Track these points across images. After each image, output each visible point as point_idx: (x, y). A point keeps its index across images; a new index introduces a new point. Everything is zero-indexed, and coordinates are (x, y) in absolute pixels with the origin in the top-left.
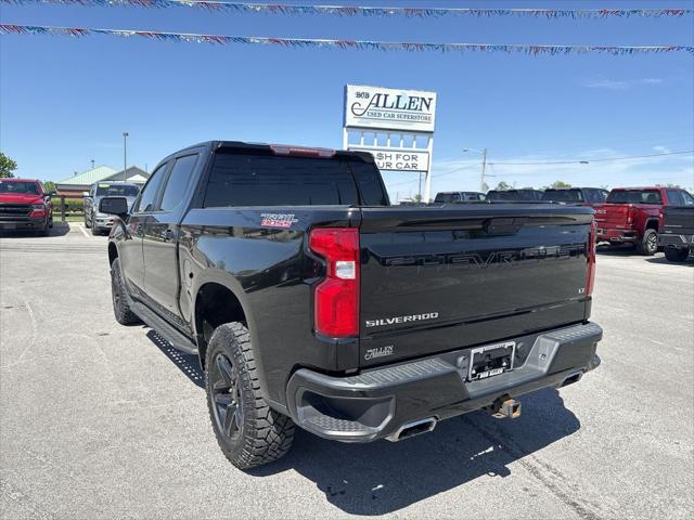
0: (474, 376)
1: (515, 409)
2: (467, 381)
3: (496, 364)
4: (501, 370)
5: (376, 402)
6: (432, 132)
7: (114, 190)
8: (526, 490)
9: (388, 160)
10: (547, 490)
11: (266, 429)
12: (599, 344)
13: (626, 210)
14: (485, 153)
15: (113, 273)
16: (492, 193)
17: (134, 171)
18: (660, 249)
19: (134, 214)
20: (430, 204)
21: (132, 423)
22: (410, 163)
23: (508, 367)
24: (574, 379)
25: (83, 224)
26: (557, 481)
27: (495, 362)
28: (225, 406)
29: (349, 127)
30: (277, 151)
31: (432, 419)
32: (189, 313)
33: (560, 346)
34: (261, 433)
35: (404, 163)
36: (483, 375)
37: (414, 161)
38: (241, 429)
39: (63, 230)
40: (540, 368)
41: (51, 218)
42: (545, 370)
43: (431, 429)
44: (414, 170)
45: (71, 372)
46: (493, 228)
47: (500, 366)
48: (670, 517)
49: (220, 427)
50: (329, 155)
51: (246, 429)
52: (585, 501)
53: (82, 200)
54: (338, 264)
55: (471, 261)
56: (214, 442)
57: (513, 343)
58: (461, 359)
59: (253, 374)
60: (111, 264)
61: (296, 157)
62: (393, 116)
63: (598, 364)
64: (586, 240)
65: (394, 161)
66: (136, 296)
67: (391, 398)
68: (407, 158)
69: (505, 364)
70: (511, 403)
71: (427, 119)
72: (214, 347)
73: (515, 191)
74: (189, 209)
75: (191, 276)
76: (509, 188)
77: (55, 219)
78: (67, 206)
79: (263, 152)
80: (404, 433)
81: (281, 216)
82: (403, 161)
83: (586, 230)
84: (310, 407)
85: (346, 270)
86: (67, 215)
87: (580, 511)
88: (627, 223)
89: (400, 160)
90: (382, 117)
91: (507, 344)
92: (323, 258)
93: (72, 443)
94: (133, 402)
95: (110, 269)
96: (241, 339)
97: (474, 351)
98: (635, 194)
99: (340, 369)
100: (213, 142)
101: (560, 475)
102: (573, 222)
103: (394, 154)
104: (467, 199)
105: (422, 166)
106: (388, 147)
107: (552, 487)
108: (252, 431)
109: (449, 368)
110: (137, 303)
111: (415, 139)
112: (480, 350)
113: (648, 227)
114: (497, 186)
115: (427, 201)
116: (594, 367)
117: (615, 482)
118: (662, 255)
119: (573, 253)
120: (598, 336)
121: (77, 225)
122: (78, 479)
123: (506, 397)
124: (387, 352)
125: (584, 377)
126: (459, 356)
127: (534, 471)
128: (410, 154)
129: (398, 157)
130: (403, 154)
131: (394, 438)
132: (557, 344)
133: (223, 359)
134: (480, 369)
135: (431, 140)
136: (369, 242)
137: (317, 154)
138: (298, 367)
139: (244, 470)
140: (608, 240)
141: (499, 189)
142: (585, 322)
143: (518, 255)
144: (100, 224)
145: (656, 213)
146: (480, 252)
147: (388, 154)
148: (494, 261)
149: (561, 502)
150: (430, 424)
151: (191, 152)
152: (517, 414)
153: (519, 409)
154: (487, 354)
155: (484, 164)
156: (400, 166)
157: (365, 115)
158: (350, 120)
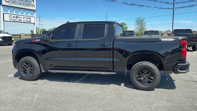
6: (35, 10)
9: (20, 19)
14: (40, 18)
22: (28, 20)
29: (4, 5)
35: (26, 20)
37: (30, 20)
44: (30, 22)
62: (21, 3)
65: (22, 20)
71: (33, 6)
82: (26, 19)
89: (25, 19)
90: (17, 3)
92: (183, 45)
103: (22, 17)
106: (20, 14)
111: (29, 12)
128: (28, 17)
129: (24, 18)
130: (26, 17)
135: (35, 13)
147: (20, 16)
155: (40, 21)
156: (25, 21)
157: (10, 2)
158: (4, 3)
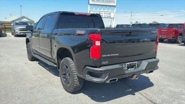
0: (127, 69)
1: (137, 77)
2: (125, 70)
3: (132, 67)
4: (133, 69)
5: (104, 73)
6: (115, 6)
7: (21, 23)
8: (139, 98)
10: (144, 98)
11: (77, 82)
12: (158, 63)
13: (173, 30)
14: (131, 12)
15: (27, 47)
16: (133, 25)
17: (24, 17)
18: (183, 42)
19: (35, 31)
20: (114, 28)
21: (40, 83)
23: (135, 68)
24: (152, 72)
25: (11, 34)
26: (147, 96)
27: (132, 66)
28: (65, 78)
29: (90, 4)
30: (76, 14)
31: (117, 78)
32: (55, 56)
33: (148, 63)
34: (76, 83)
36: (129, 69)
37: (110, 15)
38: (70, 82)
39: (5, 35)
40: (143, 68)
41: (2, 32)
42: (144, 69)
43: (117, 81)
44: (110, 17)
45: (21, 72)
46: (132, 34)
47: (133, 68)
48: (173, 103)
49: (64, 83)
50: (89, 15)
51: (72, 82)
52: (153, 100)
53: (10, 26)
54: (96, 42)
55: (127, 42)
56: (62, 87)
57: (136, 62)
58: (124, 65)
59: (74, 69)
60: (27, 44)
61: (81, 16)
62: (104, 1)
63: (158, 68)
64: (156, 37)
66: (36, 53)
67: (107, 73)
68: (108, 14)
69: (134, 67)
70: (136, 76)
71: (114, 2)
72: (62, 63)
73: (140, 24)
74: (54, 29)
75: (56, 46)
76: (139, 23)
77: (3, 32)
78: (6, 28)
79: (72, 14)
80: (111, 81)
81: (82, 31)
83: (156, 35)
84: (89, 75)
85: (98, 43)
86: (6, 31)
87: (152, 102)
88: (173, 34)
89: (106, 14)
90: (100, 1)
91: (135, 62)
92: (92, 41)
93: (26, 87)
94: (39, 79)
95: (26, 46)
96: (70, 61)
97: (127, 63)
98: (176, 25)
99: (96, 66)
100: (60, 12)
101: (148, 95)
102: (152, 33)
103: (104, 13)
104: (126, 26)
105: (112, 16)
106: (102, 11)
107: (145, 97)
108: (73, 82)
109: (121, 67)
110: (35, 55)
111: (110, 8)
112: (128, 63)
113: (179, 35)
114: (135, 22)
115: (113, 27)
116: (157, 69)
117: (161, 97)
118: (183, 43)
119: (152, 41)
120: (158, 61)
121: (9, 34)
122: (30, 95)
123: (135, 74)
124: (107, 62)
125: (154, 71)
126: (123, 64)
127: (141, 94)
128: (109, 13)
129: (105, 13)
130: (106, 13)
131: (108, 82)
132: (147, 63)
133: (65, 66)
134: (128, 68)
135: (115, 8)
136: (103, 37)
137: (86, 15)
138: (86, 66)
139: (70, 93)
140: (167, 39)
141: (136, 24)
142: (155, 58)
143: (138, 41)
144: (17, 33)
145: (182, 31)
146: (129, 40)
147: (102, 13)
148: (132, 42)
149: (148, 100)
150: (116, 79)
151: (51, 14)
152: (137, 79)
153: (138, 77)
154: (130, 64)
155: (131, 16)
156: (105, 16)
157: (95, 1)
158: (91, 2)
